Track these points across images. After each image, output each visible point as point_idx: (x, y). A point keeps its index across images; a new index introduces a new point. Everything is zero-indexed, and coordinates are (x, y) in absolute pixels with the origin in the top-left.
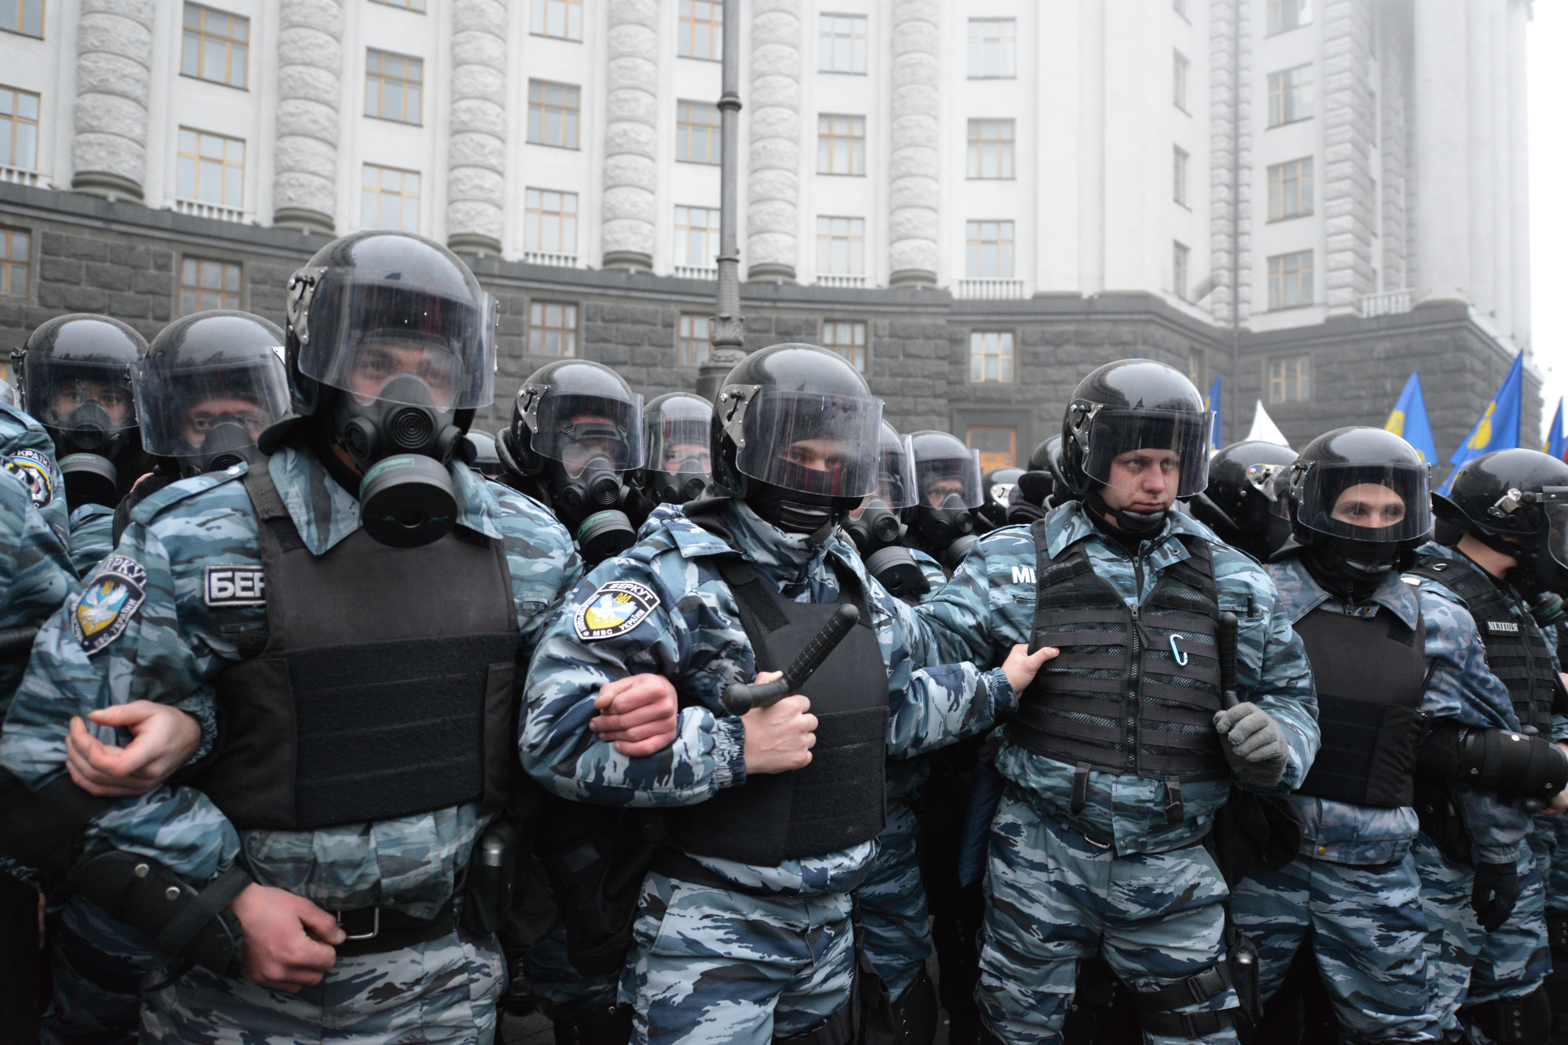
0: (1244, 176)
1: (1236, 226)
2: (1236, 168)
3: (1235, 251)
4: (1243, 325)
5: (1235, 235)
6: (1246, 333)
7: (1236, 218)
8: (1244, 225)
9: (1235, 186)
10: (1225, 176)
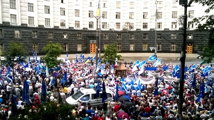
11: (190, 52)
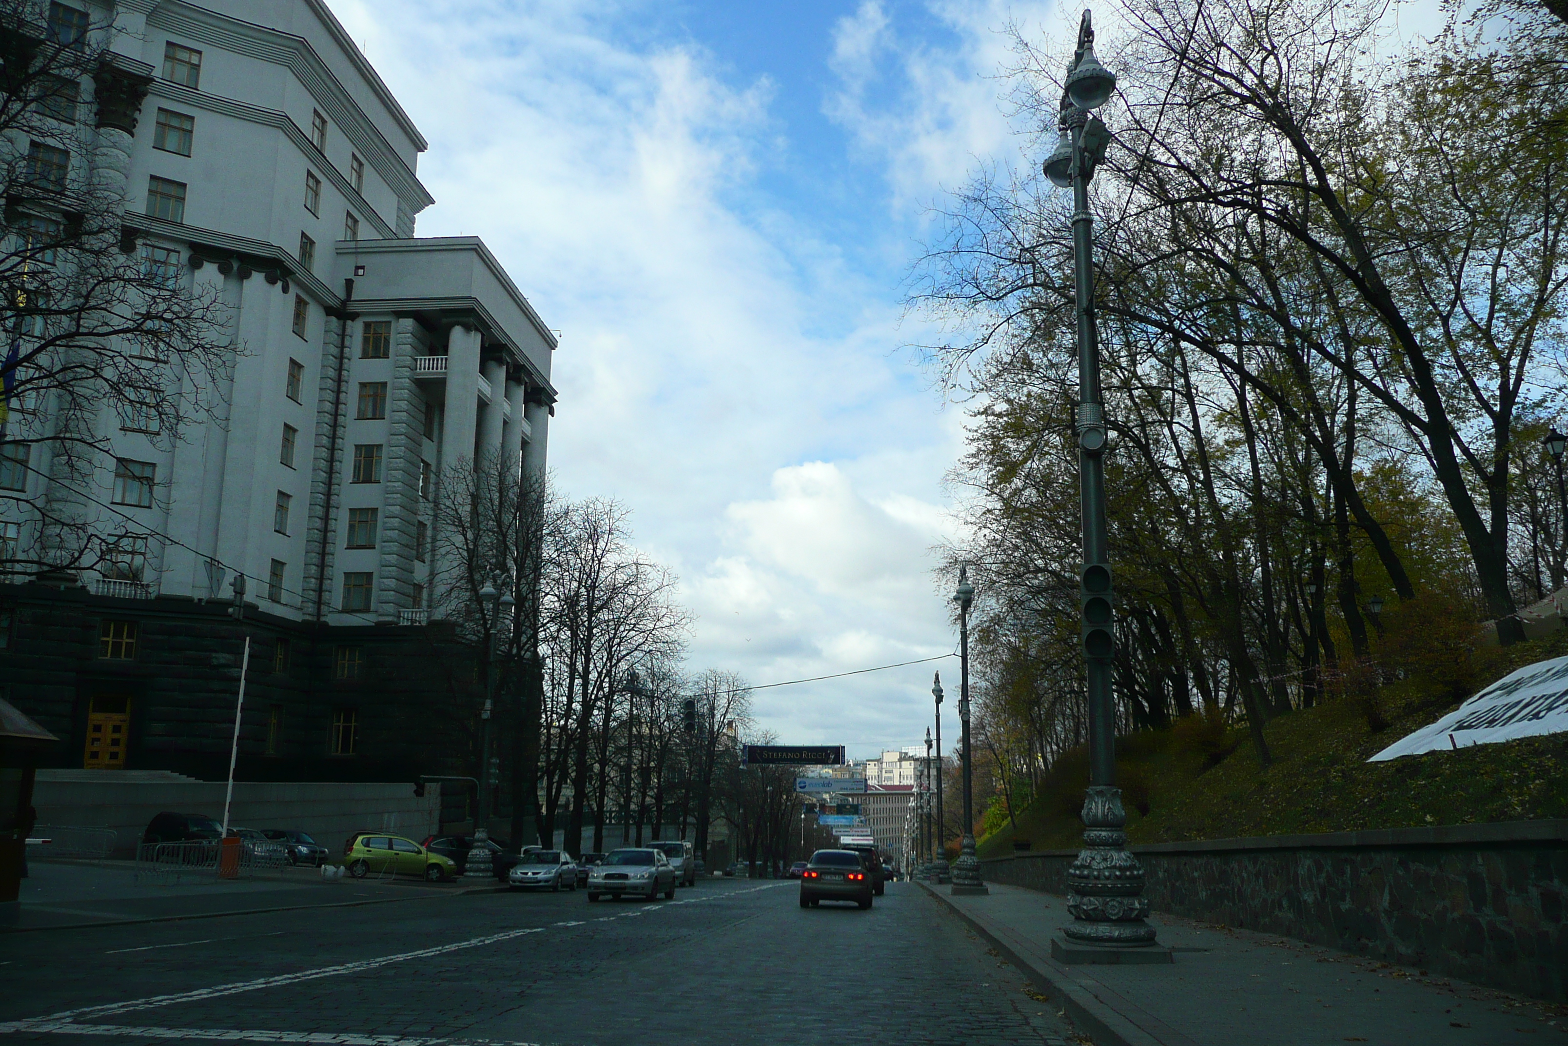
0: (333, 513)
1: (324, 547)
2: (327, 506)
3: (322, 566)
4: (323, 619)
5: (323, 554)
6: (325, 624)
7: (324, 542)
8: (330, 548)
9: (326, 519)
10: (319, 511)
11: (107, 760)
